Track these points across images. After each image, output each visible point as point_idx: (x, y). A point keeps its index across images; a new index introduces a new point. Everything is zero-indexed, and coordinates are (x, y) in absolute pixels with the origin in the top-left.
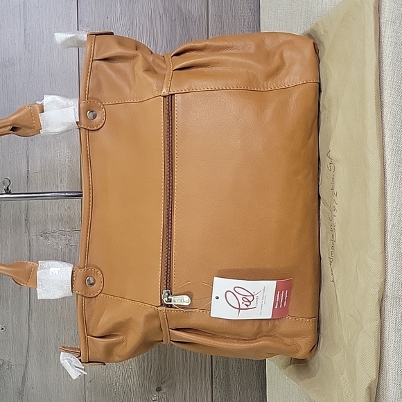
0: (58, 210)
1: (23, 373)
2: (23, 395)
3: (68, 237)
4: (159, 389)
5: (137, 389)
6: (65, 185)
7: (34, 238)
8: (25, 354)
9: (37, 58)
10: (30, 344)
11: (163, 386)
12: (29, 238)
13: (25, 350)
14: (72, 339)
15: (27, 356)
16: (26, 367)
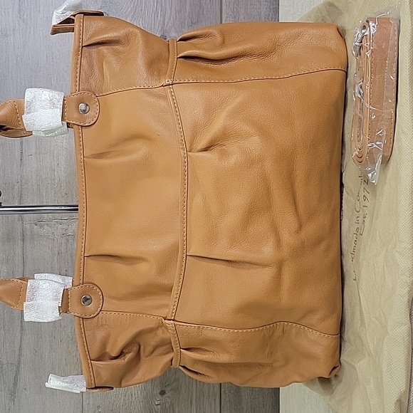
0: (55, 197)
1: (15, 373)
2: (15, 397)
3: (65, 226)
4: (163, 393)
5: (139, 393)
6: (62, 169)
7: (28, 226)
8: (17, 353)
9: (32, 29)
10: (23, 342)
11: (167, 389)
12: (23, 226)
13: (17, 349)
14: (68, 337)
15: (20, 355)
16: (18, 367)
